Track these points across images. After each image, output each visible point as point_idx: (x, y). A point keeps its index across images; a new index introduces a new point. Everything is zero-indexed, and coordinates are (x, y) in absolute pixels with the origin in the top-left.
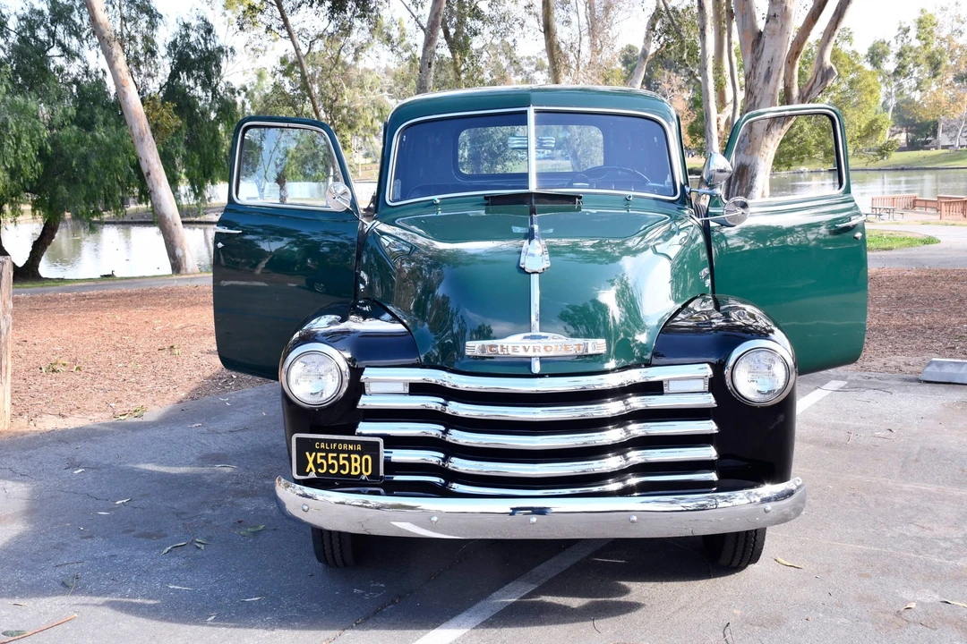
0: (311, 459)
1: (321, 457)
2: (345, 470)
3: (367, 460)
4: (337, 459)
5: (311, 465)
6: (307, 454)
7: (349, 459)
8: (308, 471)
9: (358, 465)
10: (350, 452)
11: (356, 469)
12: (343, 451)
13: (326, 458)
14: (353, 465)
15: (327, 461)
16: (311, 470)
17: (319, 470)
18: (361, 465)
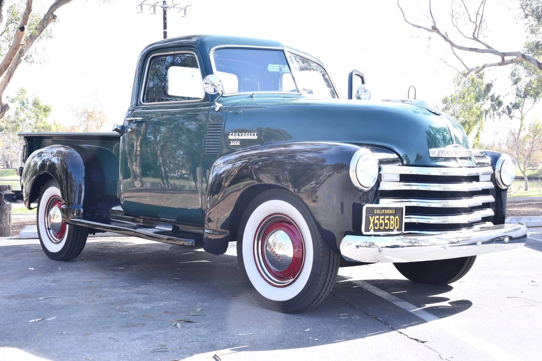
0: (372, 221)
1: (377, 219)
2: (387, 226)
3: (397, 219)
4: (383, 219)
5: (371, 225)
6: (370, 217)
7: (389, 219)
8: (370, 229)
9: (393, 223)
10: (390, 215)
11: (392, 226)
12: (387, 214)
13: (378, 219)
14: (391, 222)
15: (379, 221)
16: (371, 228)
17: (376, 228)
18: (394, 223)
